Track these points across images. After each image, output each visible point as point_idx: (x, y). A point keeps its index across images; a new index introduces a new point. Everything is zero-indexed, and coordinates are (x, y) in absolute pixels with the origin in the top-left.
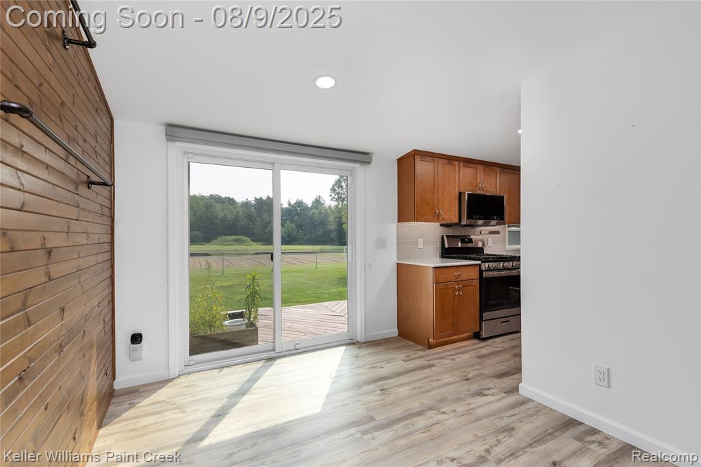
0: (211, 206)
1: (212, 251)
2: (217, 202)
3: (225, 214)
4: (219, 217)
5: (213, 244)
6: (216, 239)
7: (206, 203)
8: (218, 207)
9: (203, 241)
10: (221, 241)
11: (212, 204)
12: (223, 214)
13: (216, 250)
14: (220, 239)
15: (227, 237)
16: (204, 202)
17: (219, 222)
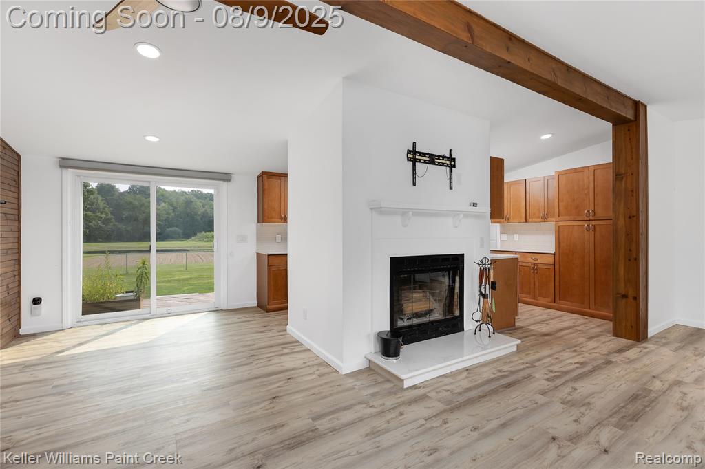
0: (192, 202)
1: (191, 247)
2: (199, 198)
3: (206, 210)
4: (199, 213)
5: (193, 240)
6: (195, 234)
7: (186, 198)
8: (199, 203)
9: (183, 238)
10: (201, 238)
11: (192, 200)
12: (203, 210)
13: (195, 247)
14: (199, 235)
15: (207, 233)
16: (183, 198)
17: (199, 218)
